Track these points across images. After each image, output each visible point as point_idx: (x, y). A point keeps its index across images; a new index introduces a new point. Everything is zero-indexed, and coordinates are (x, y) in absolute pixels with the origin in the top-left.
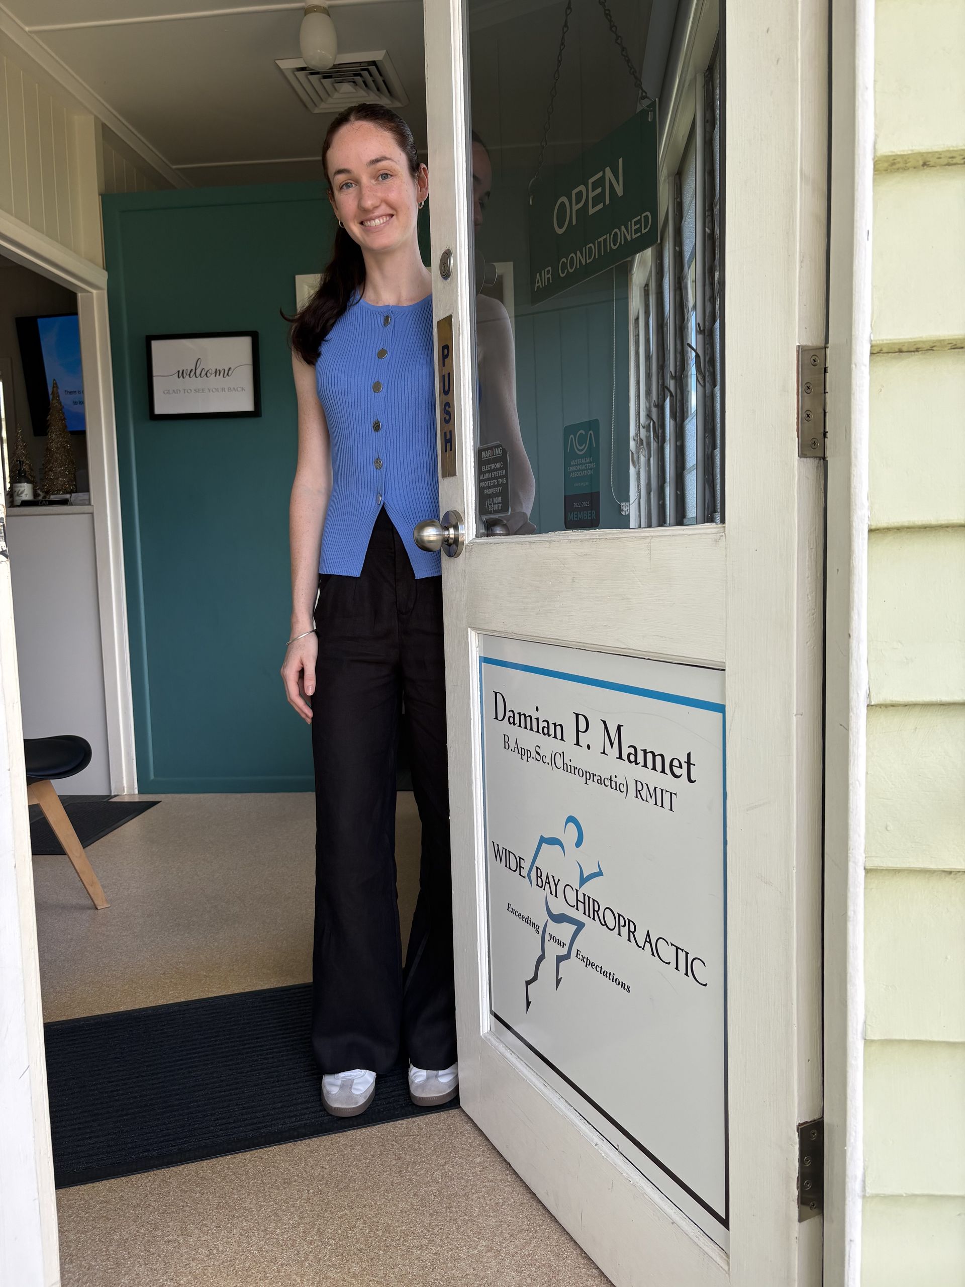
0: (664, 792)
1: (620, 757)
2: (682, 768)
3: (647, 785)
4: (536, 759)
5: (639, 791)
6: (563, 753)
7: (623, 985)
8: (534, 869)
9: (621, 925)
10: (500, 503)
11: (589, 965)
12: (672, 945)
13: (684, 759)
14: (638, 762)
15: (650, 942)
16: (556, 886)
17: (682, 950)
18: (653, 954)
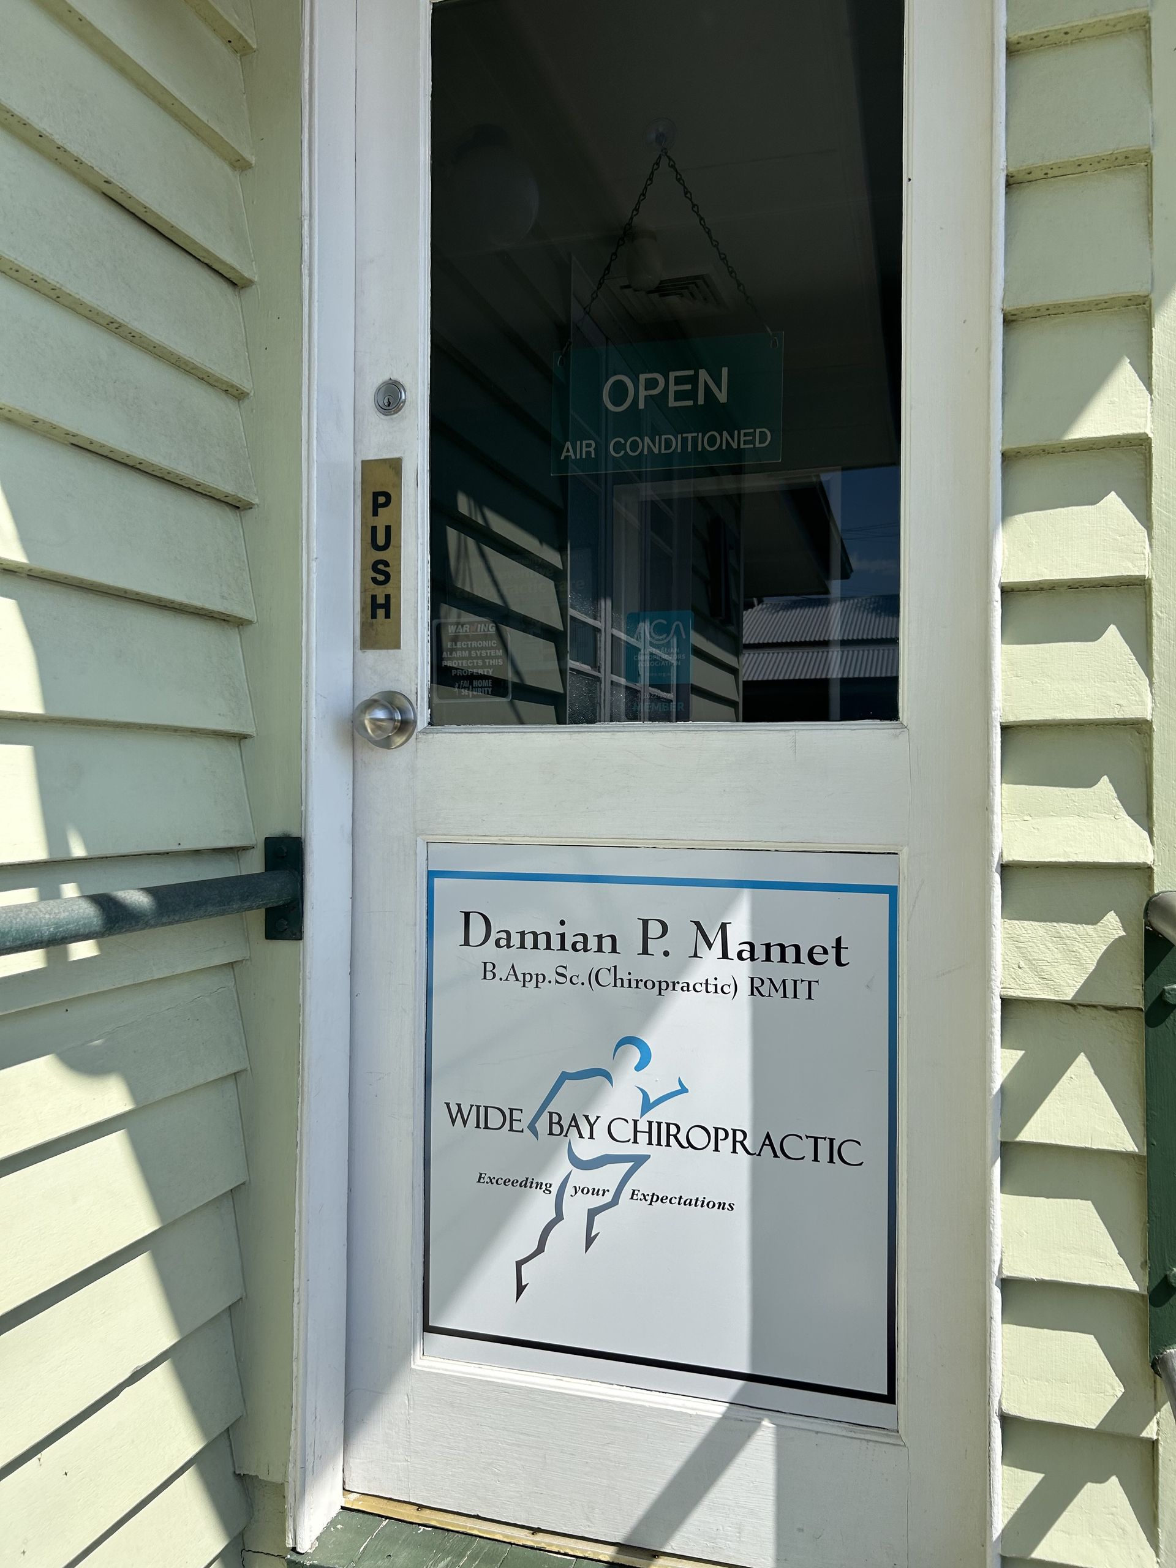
0: (798, 983)
1: (725, 955)
2: (827, 954)
3: (771, 980)
4: (557, 982)
5: (757, 988)
6: (615, 967)
7: (721, 1206)
8: (545, 1116)
9: (719, 1138)
10: (490, 687)
11: (657, 1200)
12: (807, 1137)
13: (830, 944)
14: (756, 958)
15: (771, 1145)
16: (591, 1126)
17: (825, 1139)
18: (776, 1156)
